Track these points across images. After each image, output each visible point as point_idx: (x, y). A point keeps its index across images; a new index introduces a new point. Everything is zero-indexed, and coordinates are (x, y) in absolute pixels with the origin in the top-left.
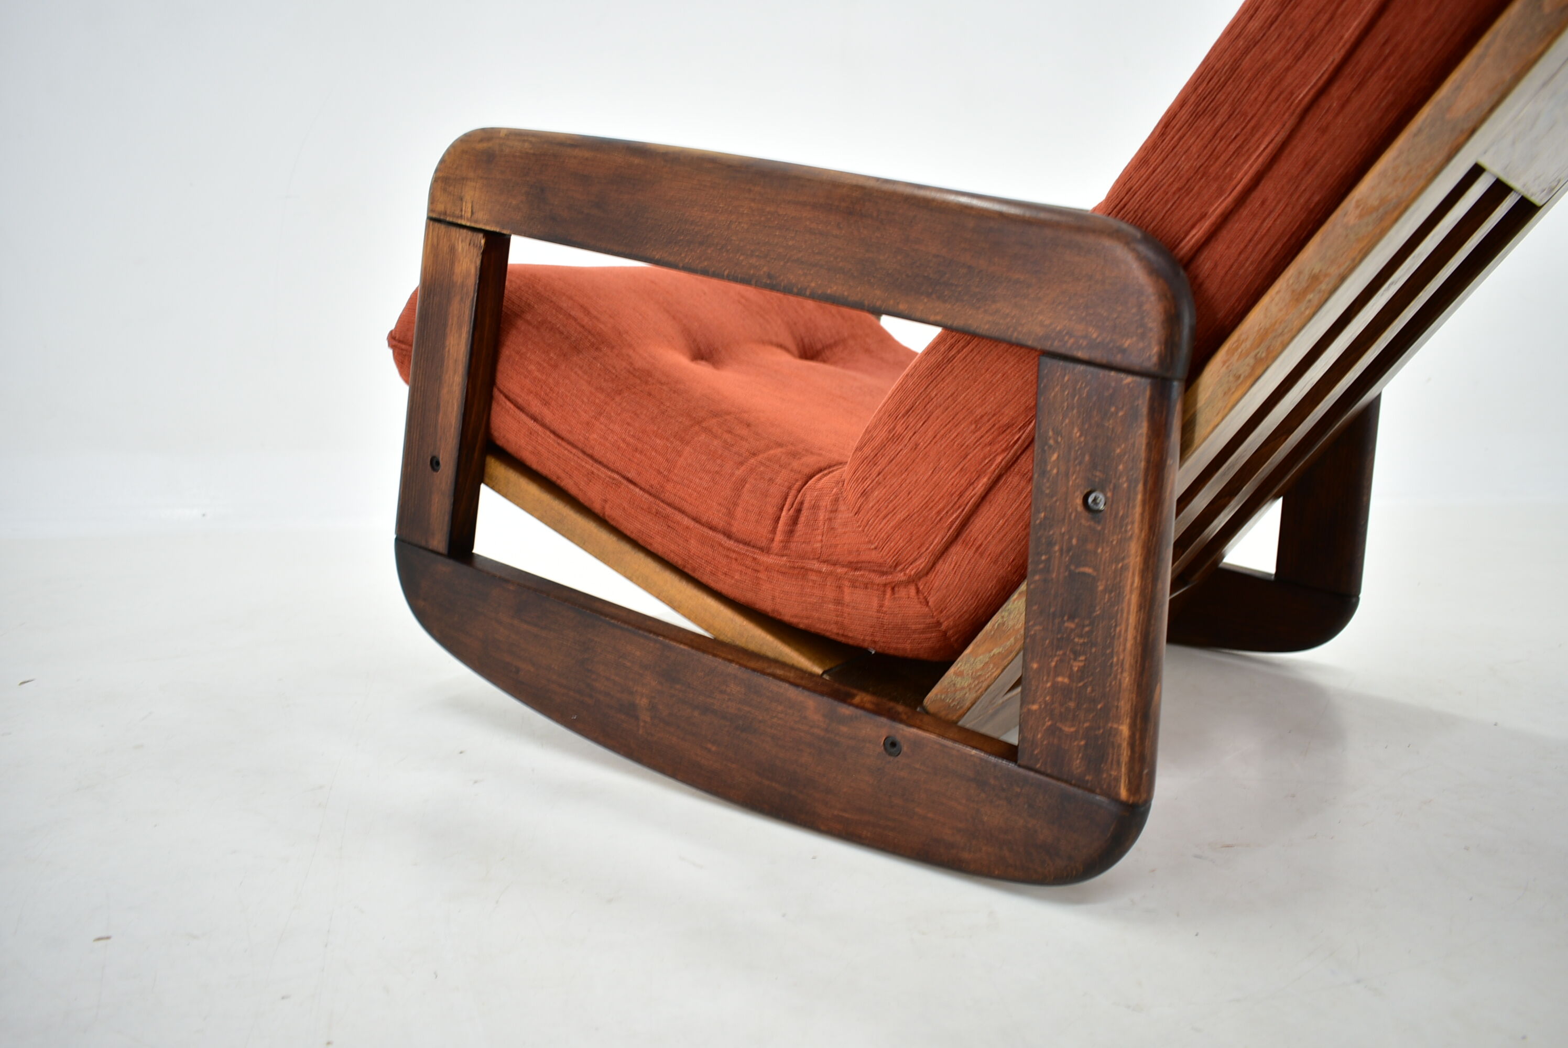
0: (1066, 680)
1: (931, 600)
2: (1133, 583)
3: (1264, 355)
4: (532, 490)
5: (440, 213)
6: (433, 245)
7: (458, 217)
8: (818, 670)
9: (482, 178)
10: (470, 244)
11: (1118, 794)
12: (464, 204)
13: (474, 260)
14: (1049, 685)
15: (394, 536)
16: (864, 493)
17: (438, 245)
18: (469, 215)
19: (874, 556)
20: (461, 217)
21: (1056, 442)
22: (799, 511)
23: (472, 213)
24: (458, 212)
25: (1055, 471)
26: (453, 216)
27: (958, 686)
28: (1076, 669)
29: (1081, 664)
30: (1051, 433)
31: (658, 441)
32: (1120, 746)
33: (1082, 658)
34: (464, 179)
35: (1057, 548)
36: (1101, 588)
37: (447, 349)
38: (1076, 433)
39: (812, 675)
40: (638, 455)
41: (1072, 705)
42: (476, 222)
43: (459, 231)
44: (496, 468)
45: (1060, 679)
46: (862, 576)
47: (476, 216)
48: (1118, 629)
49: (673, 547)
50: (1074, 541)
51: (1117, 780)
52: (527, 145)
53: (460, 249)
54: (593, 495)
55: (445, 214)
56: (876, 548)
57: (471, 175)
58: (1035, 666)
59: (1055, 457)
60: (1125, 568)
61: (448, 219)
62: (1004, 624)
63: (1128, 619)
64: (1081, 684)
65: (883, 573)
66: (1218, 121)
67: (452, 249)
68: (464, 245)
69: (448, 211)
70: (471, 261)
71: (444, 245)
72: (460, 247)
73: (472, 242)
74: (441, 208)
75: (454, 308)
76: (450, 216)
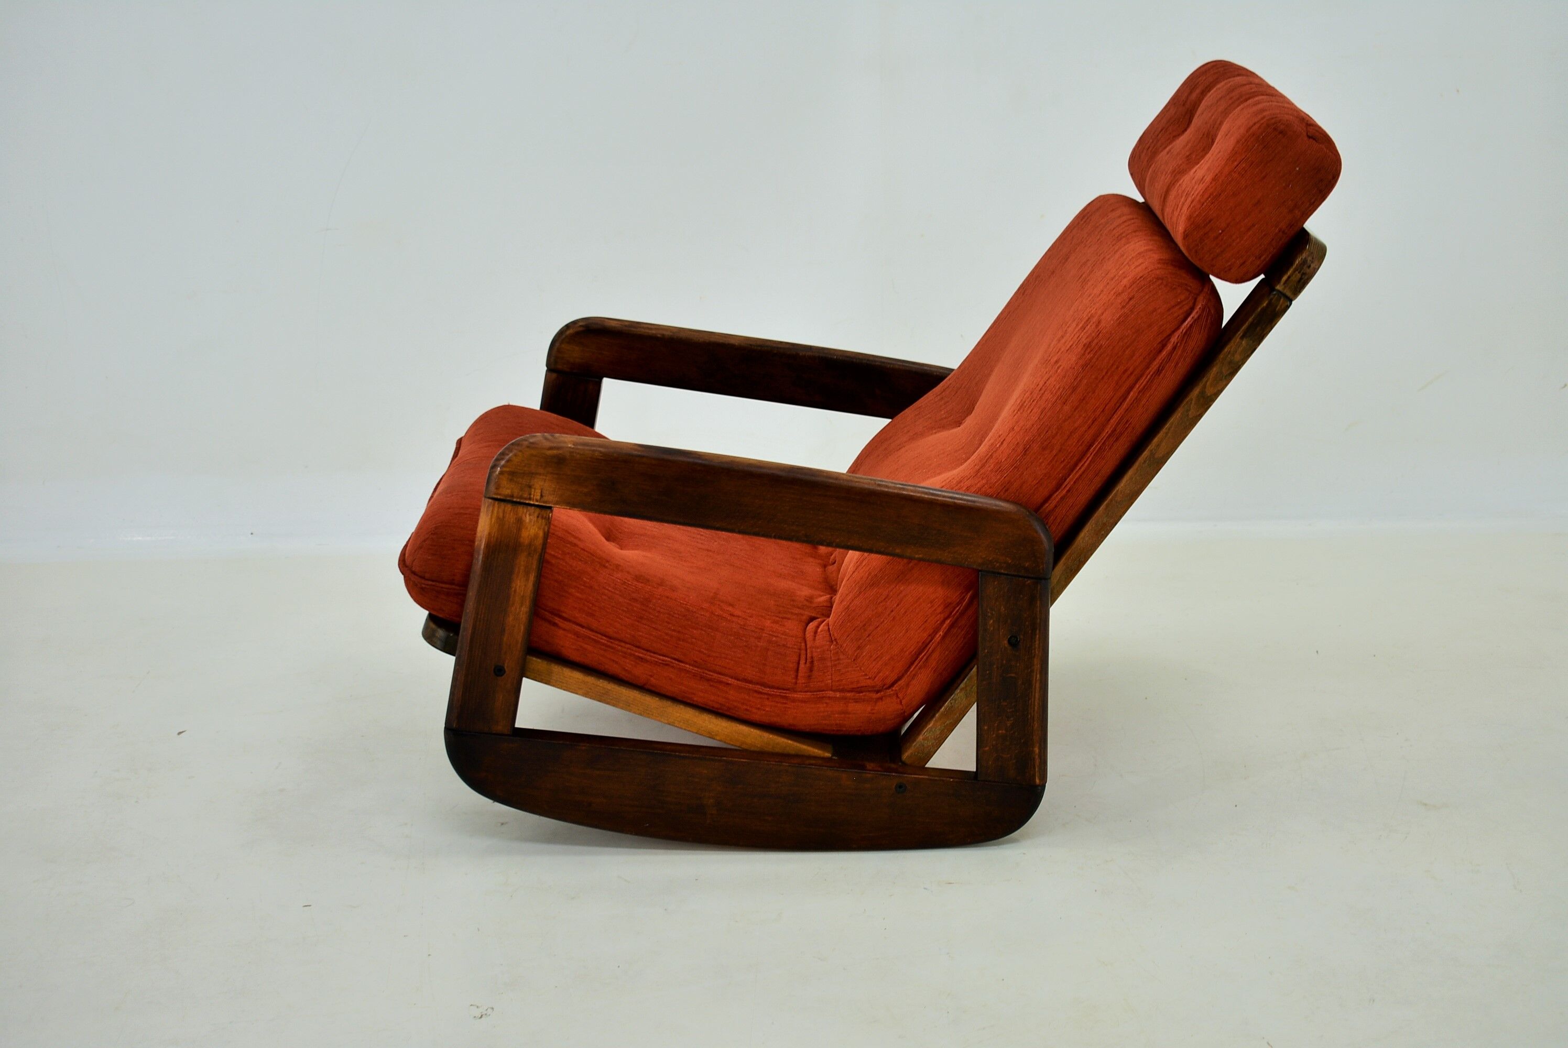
0: (1004, 732)
1: (904, 702)
2: (1036, 677)
3: (1083, 560)
4: (577, 676)
5: (508, 496)
6: (498, 518)
7: (526, 499)
8: (828, 755)
9: (551, 473)
10: (538, 517)
11: (1035, 782)
12: (533, 490)
13: (542, 527)
14: (994, 735)
15: (444, 726)
16: (859, 648)
17: (504, 517)
18: (538, 497)
19: (869, 682)
20: (530, 499)
21: (992, 614)
22: (812, 662)
23: (542, 496)
24: (525, 496)
25: (992, 629)
26: (521, 497)
27: (925, 745)
28: (1009, 725)
29: (1011, 722)
30: (989, 610)
32: (1034, 759)
33: (1012, 719)
34: (532, 475)
35: (995, 666)
36: (1020, 682)
38: (1003, 609)
39: (823, 759)
40: (681, 643)
41: (1008, 743)
42: (545, 502)
43: (527, 508)
44: (537, 663)
45: (1000, 732)
46: (865, 696)
47: (545, 499)
48: (1030, 701)
49: (713, 698)
50: (1004, 662)
51: (1034, 775)
52: (597, 454)
54: (640, 672)
55: (512, 496)
56: (869, 678)
57: (541, 471)
58: (986, 728)
59: (991, 621)
60: (1032, 671)
61: (515, 500)
62: (952, 707)
63: (1035, 695)
64: (1012, 732)
65: (878, 692)
66: (1054, 452)
67: (520, 522)
68: (531, 517)
69: (515, 495)
70: (539, 528)
71: (511, 518)
72: (527, 519)
73: (540, 516)
74: (508, 492)
75: (522, 560)
76: (517, 498)
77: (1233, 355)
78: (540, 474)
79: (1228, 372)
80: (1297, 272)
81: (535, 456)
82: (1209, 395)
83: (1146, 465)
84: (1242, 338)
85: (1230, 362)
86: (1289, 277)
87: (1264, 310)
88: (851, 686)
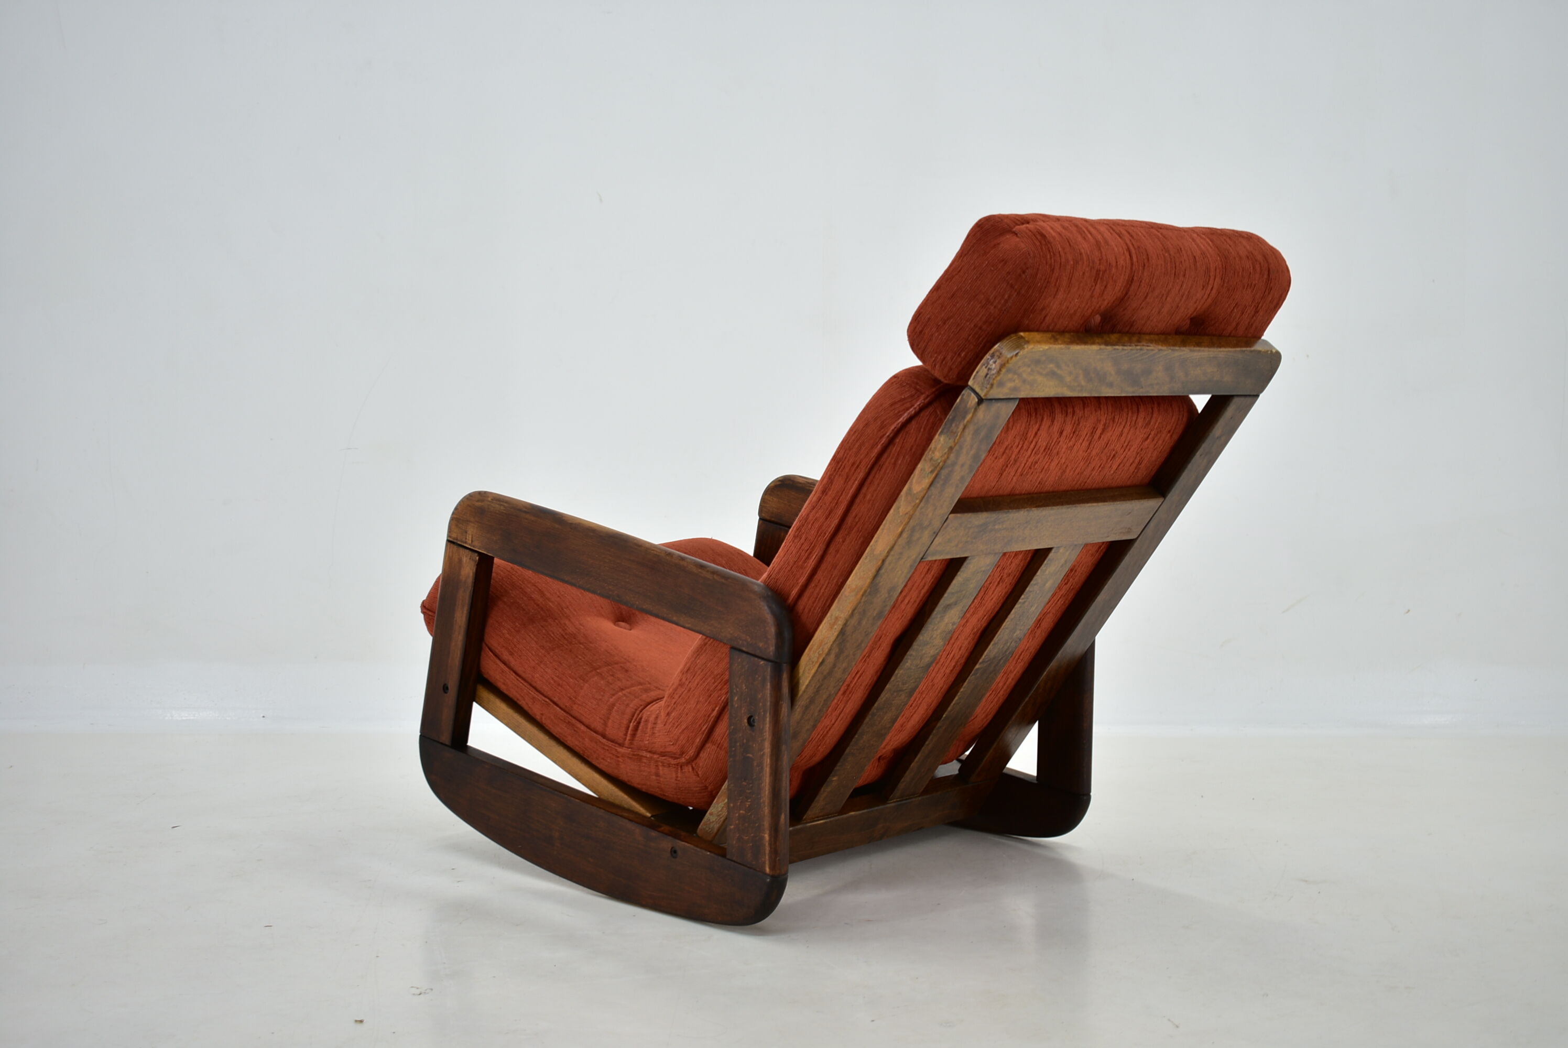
0: (744, 812)
1: (698, 772)
2: (767, 762)
3: (821, 652)
4: (503, 707)
5: (454, 539)
6: (449, 557)
7: (464, 542)
8: (649, 815)
9: (477, 522)
10: (470, 559)
11: (765, 870)
12: (468, 535)
13: (472, 568)
15: (419, 734)
17: (452, 556)
18: (470, 542)
19: (672, 748)
20: (466, 543)
21: (736, 690)
22: (639, 723)
23: (472, 541)
24: (464, 539)
26: (462, 541)
27: (711, 820)
28: (747, 806)
29: (749, 803)
30: (734, 687)
31: (571, 680)
32: (765, 845)
33: (749, 800)
34: (468, 521)
35: (738, 744)
36: (755, 764)
37: (455, 618)
38: (744, 686)
39: (644, 817)
40: (559, 688)
41: (746, 824)
42: (474, 547)
43: (465, 550)
44: (484, 693)
45: (741, 812)
46: (665, 759)
47: (474, 543)
48: (762, 785)
49: (577, 743)
50: (745, 741)
51: (764, 863)
52: (502, 508)
53: (465, 561)
54: (536, 710)
55: (457, 539)
56: (673, 744)
57: (472, 519)
58: (732, 805)
59: (736, 698)
60: (763, 754)
61: (458, 542)
64: (749, 814)
65: (676, 758)
67: (460, 561)
68: (467, 559)
69: (459, 538)
70: (470, 569)
71: (456, 558)
72: (465, 559)
74: (455, 535)
75: (461, 595)
76: (460, 541)
77: (933, 452)
78: (472, 522)
79: (930, 470)
80: (984, 367)
81: (470, 506)
82: (915, 492)
83: (867, 560)
84: (940, 435)
85: (931, 459)
88: (661, 750)
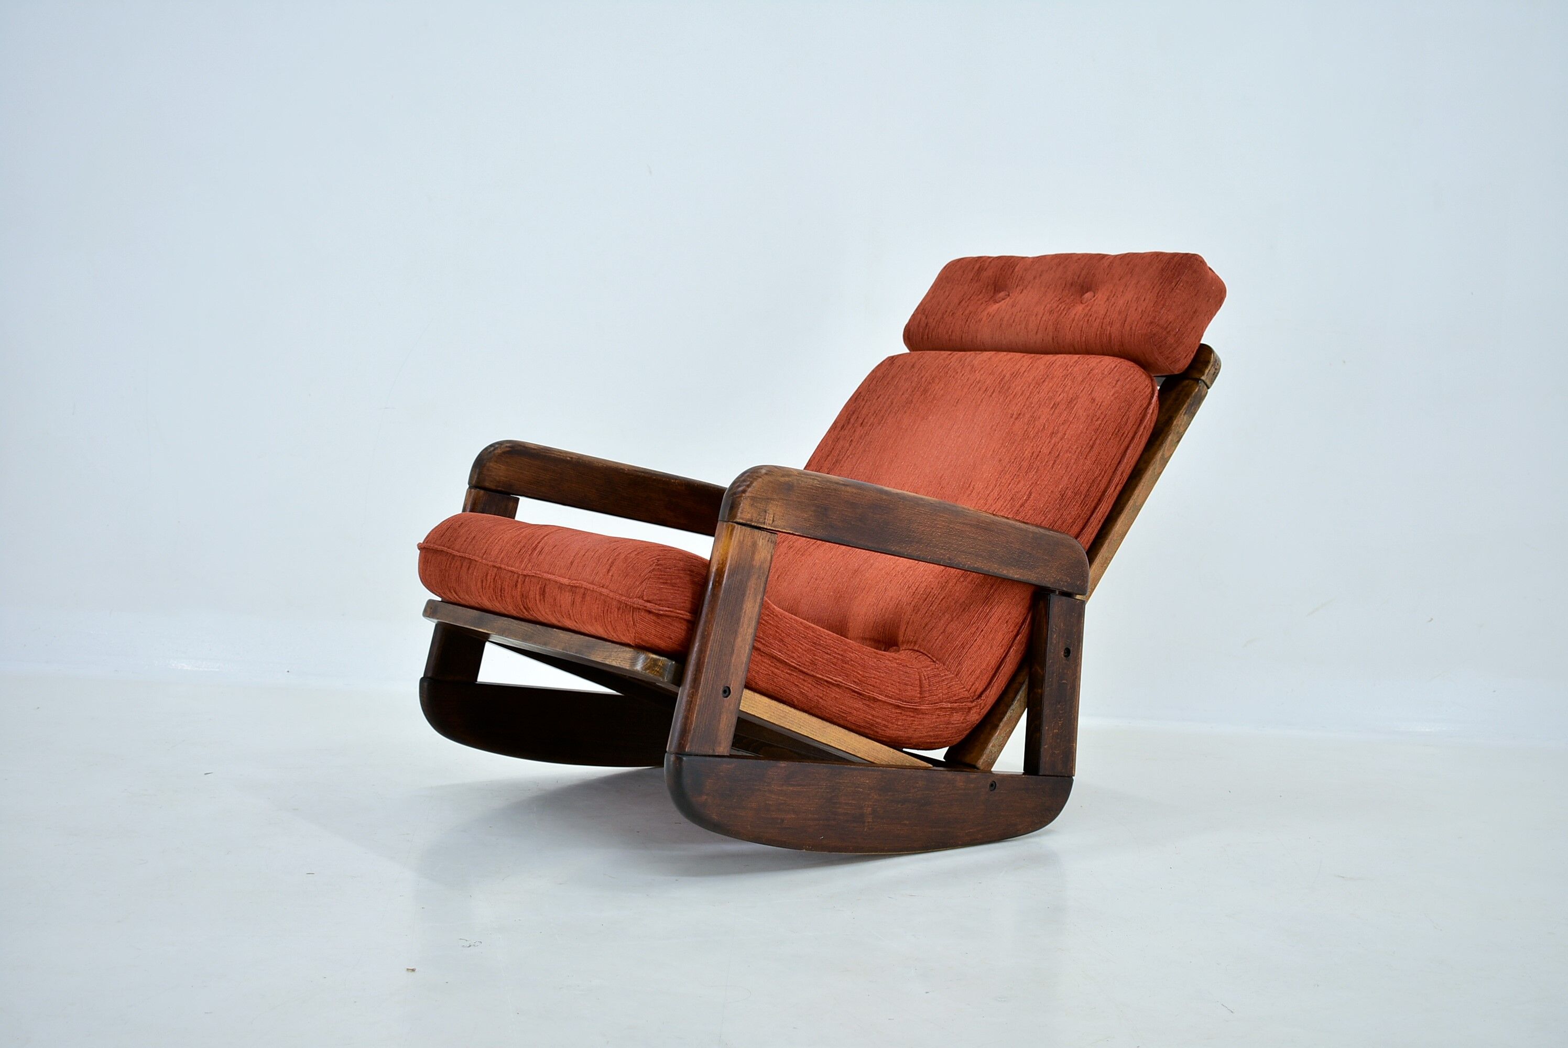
0: (1057, 731)
5: (748, 520)
6: (739, 541)
7: (761, 523)
9: (782, 499)
10: (768, 541)
12: (767, 515)
13: (770, 551)
14: (1051, 735)
18: (771, 522)
19: (966, 694)
20: (764, 523)
21: (1055, 629)
23: (773, 521)
24: (761, 520)
25: (1055, 642)
26: (758, 522)
27: (991, 752)
29: (1062, 722)
30: (1053, 626)
34: (768, 500)
35: (1055, 675)
36: (1069, 688)
37: (744, 611)
38: (1062, 625)
42: (774, 527)
43: (762, 532)
45: (1055, 731)
46: (965, 705)
47: (776, 523)
50: (1061, 670)
52: (816, 482)
53: (760, 544)
55: (752, 520)
56: (966, 690)
57: (775, 496)
59: (1055, 636)
60: (1076, 678)
61: (753, 524)
62: (1011, 716)
64: (1062, 731)
65: (971, 702)
67: (754, 544)
68: (763, 541)
69: (754, 519)
70: (768, 552)
71: (748, 541)
72: (760, 543)
73: (770, 540)
74: (748, 516)
75: (752, 583)
76: (755, 522)
77: (1179, 427)
78: (773, 499)
80: (1213, 368)
81: (772, 482)
82: (1166, 457)
84: (1184, 415)
85: (1178, 432)
86: (1209, 371)
87: (1196, 395)
88: (954, 698)
